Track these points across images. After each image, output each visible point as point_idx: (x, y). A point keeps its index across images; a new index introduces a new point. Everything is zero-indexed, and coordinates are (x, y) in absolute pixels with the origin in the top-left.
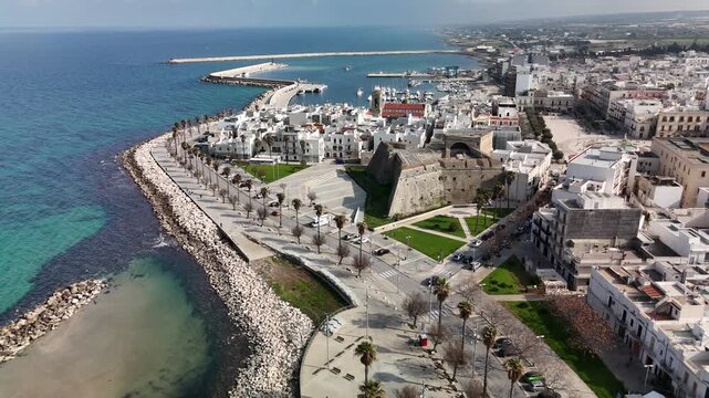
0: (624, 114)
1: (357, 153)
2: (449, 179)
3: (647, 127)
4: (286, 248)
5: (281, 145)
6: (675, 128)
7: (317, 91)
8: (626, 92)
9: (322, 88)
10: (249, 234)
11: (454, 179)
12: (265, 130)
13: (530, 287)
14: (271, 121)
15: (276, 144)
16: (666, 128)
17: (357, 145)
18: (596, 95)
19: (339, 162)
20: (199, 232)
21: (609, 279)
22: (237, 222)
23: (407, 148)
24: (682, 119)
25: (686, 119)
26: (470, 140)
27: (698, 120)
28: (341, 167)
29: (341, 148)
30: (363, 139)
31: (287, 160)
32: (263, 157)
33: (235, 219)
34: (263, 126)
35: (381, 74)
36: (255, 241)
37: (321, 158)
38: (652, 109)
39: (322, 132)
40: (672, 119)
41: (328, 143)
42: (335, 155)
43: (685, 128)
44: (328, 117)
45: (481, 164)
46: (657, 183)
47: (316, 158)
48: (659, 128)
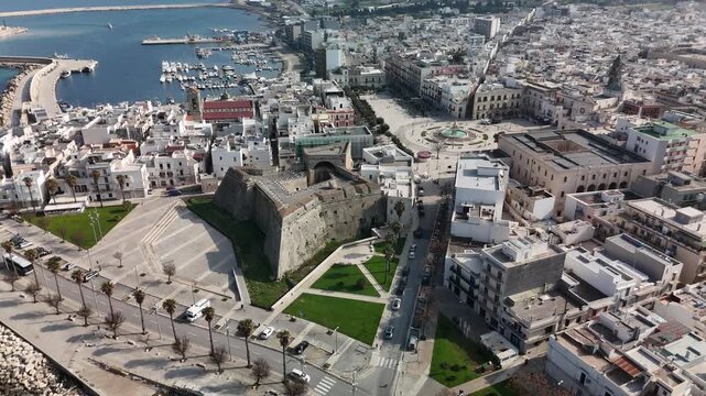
0: (440, 93)
1: (192, 179)
2: (330, 214)
3: (464, 107)
4: (169, 376)
5: (88, 182)
6: (488, 107)
7: (86, 70)
8: (434, 68)
9: (92, 65)
10: (102, 359)
11: (335, 212)
12: (54, 159)
13: (485, 365)
14: (56, 143)
15: (80, 182)
16: (481, 108)
17: (192, 168)
18: (404, 70)
19: (172, 193)
20: (17, 374)
21: (573, 350)
22: (73, 340)
23: (264, 174)
24: (493, 98)
25: (496, 98)
26: (334, 157)
27: (505, 98)
28: (178, 201)
29: (170, 174)
30: (197, 158)
31: (99, 199)
32: (63, 202)
33: (68, 333)
34: (49, 153)
35: (159, 41)
36: (116, 372)
37: (146, 191)
38: (465, 88)
39: (137, 153)
40: (485, 99)
41: (152, 170)
42: (164, 184)
43: (495, 106)
44: (139, 130)
45: (359, 191)
46: (531, 194)
47: (140, 192)
48: (475, 108)
